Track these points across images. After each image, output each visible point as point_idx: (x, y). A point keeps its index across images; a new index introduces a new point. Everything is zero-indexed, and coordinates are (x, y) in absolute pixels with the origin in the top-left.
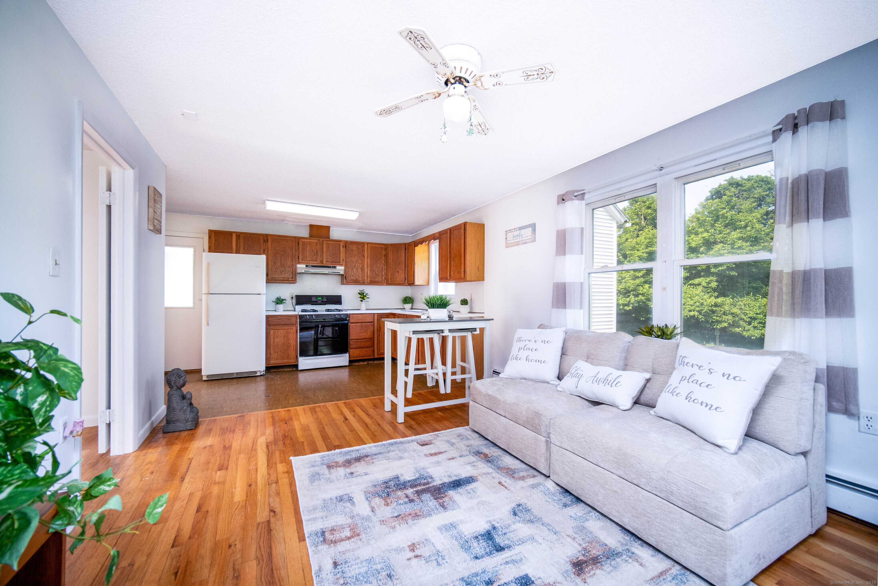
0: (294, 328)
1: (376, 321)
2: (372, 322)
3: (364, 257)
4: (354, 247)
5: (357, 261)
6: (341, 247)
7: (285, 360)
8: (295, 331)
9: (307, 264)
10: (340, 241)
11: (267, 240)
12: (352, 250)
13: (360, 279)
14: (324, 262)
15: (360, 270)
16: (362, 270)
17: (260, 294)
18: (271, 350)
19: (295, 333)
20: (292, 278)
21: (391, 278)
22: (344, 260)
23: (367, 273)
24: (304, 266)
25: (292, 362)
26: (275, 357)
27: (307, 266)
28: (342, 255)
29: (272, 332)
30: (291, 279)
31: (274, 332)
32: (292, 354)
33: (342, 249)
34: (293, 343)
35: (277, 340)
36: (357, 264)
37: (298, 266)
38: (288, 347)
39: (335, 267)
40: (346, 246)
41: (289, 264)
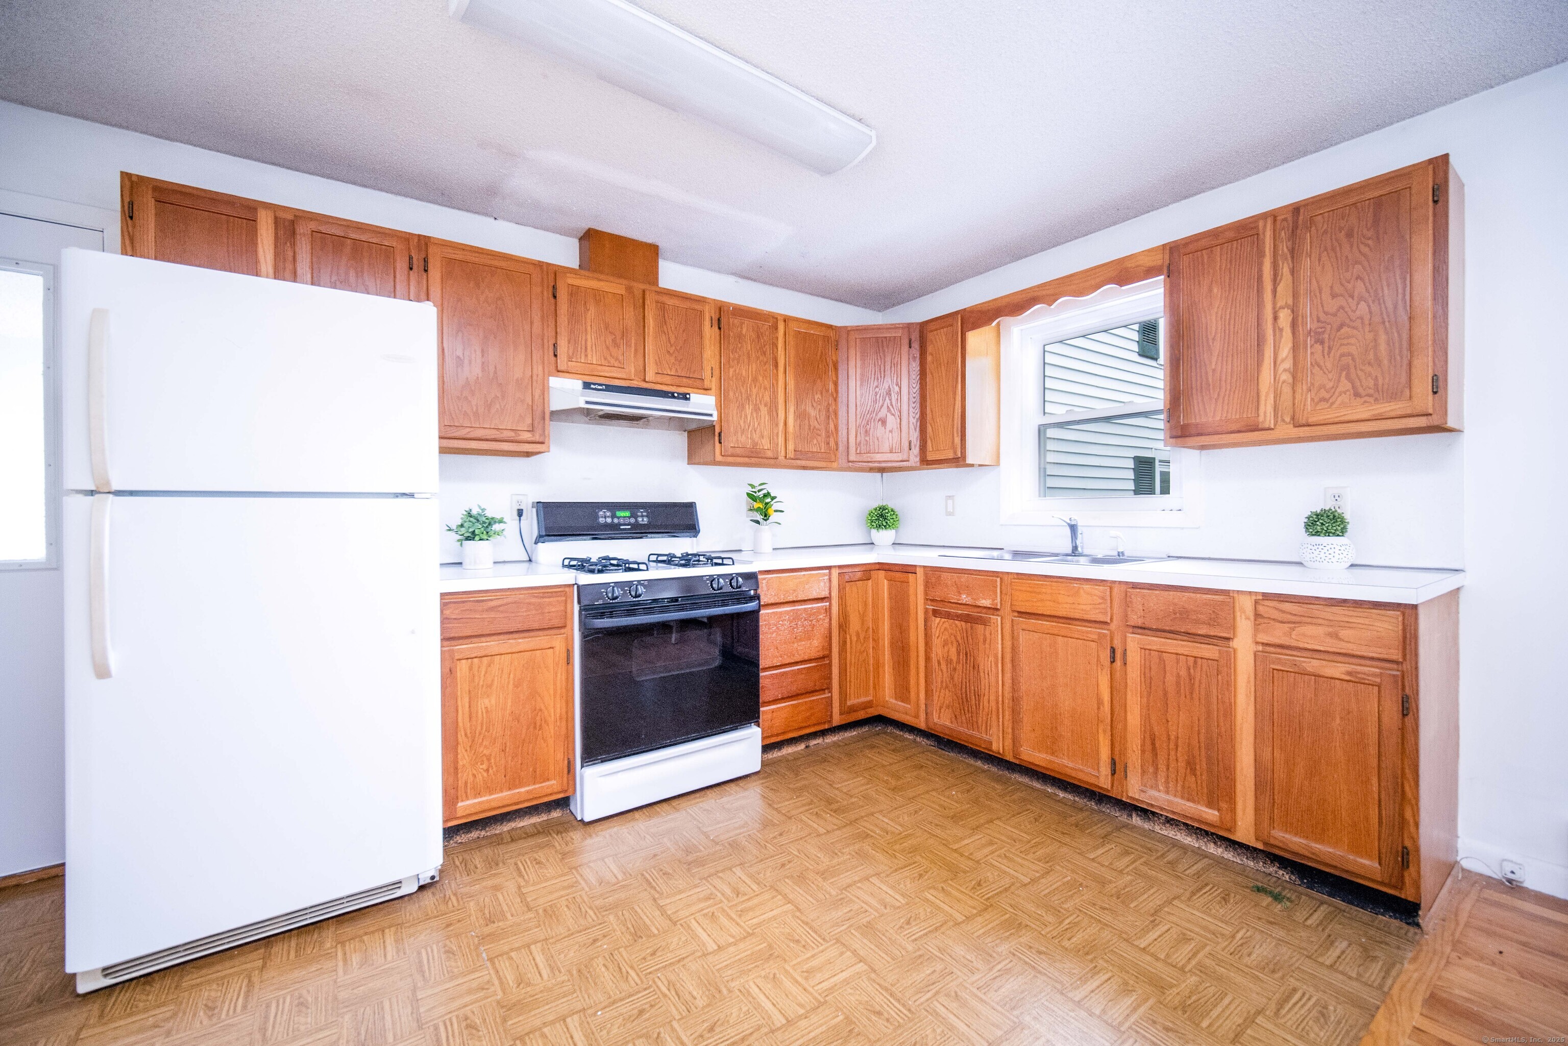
0: (558, 642)
1: (835, 594)
2: (822, 599)
3: (776, 366)
4: (746, 328)
5: (755, 380)
6: (707, 323)
7: (521, 785)
8: (564, 655)
9: (589, 379)
10: (701, 300)
11: (426, 261)
12: (740, 337)
13: (765, 444)
14: (650, 376)
15: (764, 411)
16: (770, 412)
17: (411, 495)
18: (460, 749)
19: (563, 661)
20: (532, 431)
21: (858, 445)
22: (716, 372)
23: (785, 424)
24: (578, 384)
25: (550, 788)
26: (479, 778)
27: (587, 386)
28: (710, 354)
29: (463, 666)
30: (527, 436)
31: (471, 668)
32: (555, 757)
33: (710, 332)
34: (552, 708)
35: (484, 703)
36: (754, 391)
37: (555, 382)
38: (536, 725)
39: (685, 397)
40: (719, 320)
41: (518, 374)
